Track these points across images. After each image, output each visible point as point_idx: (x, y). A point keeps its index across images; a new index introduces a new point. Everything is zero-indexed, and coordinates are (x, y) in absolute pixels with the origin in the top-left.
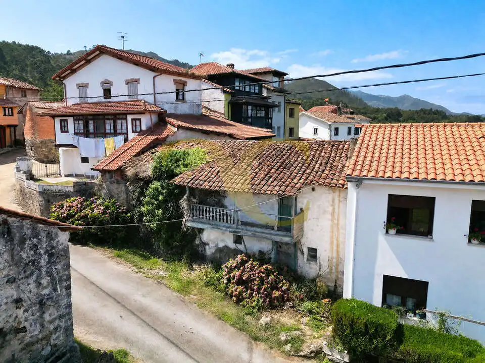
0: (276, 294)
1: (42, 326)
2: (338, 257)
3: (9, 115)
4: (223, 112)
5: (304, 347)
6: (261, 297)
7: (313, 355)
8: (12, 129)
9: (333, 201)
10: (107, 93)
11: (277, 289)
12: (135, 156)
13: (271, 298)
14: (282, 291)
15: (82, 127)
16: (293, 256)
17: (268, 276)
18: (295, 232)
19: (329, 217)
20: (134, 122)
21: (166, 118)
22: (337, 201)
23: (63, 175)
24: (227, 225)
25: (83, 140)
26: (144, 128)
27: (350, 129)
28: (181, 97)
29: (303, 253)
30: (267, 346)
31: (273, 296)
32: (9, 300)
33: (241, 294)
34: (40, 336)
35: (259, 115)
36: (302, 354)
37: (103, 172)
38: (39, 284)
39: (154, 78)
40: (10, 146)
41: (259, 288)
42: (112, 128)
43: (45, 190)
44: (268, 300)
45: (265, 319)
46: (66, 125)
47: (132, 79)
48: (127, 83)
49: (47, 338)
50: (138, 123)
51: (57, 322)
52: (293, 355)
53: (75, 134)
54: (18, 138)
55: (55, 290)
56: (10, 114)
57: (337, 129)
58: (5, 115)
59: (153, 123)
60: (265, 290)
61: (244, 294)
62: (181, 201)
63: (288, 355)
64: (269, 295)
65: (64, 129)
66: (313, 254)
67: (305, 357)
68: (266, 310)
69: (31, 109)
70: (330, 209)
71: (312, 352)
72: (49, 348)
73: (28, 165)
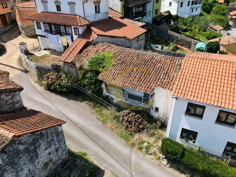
0: (141, 126)
1: (58, 156)
2: (167, 112)
3: (6, 8)
4: (120, 12)
5: (150, 150)
8: (9, 14)
10: (59, 8)
11: (141, 124)
12: (78, 54)
15: (48, 28)
17: (138, 120)
19: (165, 97)
20: (75, 29)
21: (91, 27)
23: (42, 49)
25: (50, 35)
26: (80, 33)
27: (189, 2)
28: (98, 10)
29: (153, 108)
31: (140, 127)
32: (47, 154)
33: (127, 126)
34: (58, 159)
35: (139, 11)
37: (65, 62)
38: (55, 145)
39: (83, 3)
40: (10, 24)
41: (135, 124)
42: (64, 30)
43: (38, 67)
44: (138, 129)
45: (137, 136)
46: (39, 25)
47: (71, 2)
48: (69, 3)
49: (60, 159)
50: (77, 30)
51: (62, 153)
52: (146, 153)
53: (45, 31)
54: (12, 18)
55: (60, 144)
57: (182, 3)
59: (84, 29)
60: (137, 125)
61: (129, 126)
62: (102, 85)
64: (138, 127)
65: (39, 28)
66: (157, 109)
67: (150, 154)
68: (137, 132)
69: (18, 8)
70: (166, 95)
72: (61, 161)
73: (25, 47)
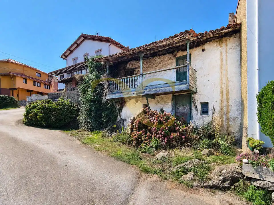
6: (159, 138)
7: (227, 184)
9: (221, 54)
13: (169, 138)
14: (180, 133)
16: (188, 115)
18: (189, 78)
22: (224, 54)
24: (134, 89)
29: (197, 109)
30: (160, 178)
31: (172, 136)
36: (210, 183)
39: (109, 46)
44: (166, 139)
46: (63, 78)
47: (98, 50)
48: (96, 52)
52: (197, 186)
56: (48, 88)
58: (45, 88)
61: (143, 137)
63: (189, 186)
67: (214, 187)
71: (224, 180)
